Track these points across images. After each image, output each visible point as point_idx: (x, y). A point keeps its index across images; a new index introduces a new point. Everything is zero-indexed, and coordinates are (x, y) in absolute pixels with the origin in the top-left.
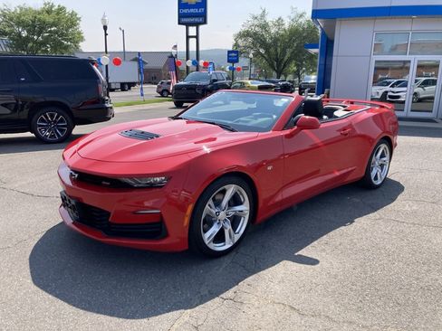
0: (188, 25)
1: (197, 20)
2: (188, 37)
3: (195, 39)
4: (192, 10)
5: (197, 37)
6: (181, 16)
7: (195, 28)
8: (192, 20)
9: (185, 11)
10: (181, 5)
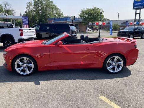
0: (136, 9)
1: (140, 7)
2: (136, 14)
3: (139, 14)
4: (139, 4)
5: (140, 14)
6: (134, 6)
7: (139, 10)
8: (138, 7)
9: (136, 4)
10: (135, 2)
